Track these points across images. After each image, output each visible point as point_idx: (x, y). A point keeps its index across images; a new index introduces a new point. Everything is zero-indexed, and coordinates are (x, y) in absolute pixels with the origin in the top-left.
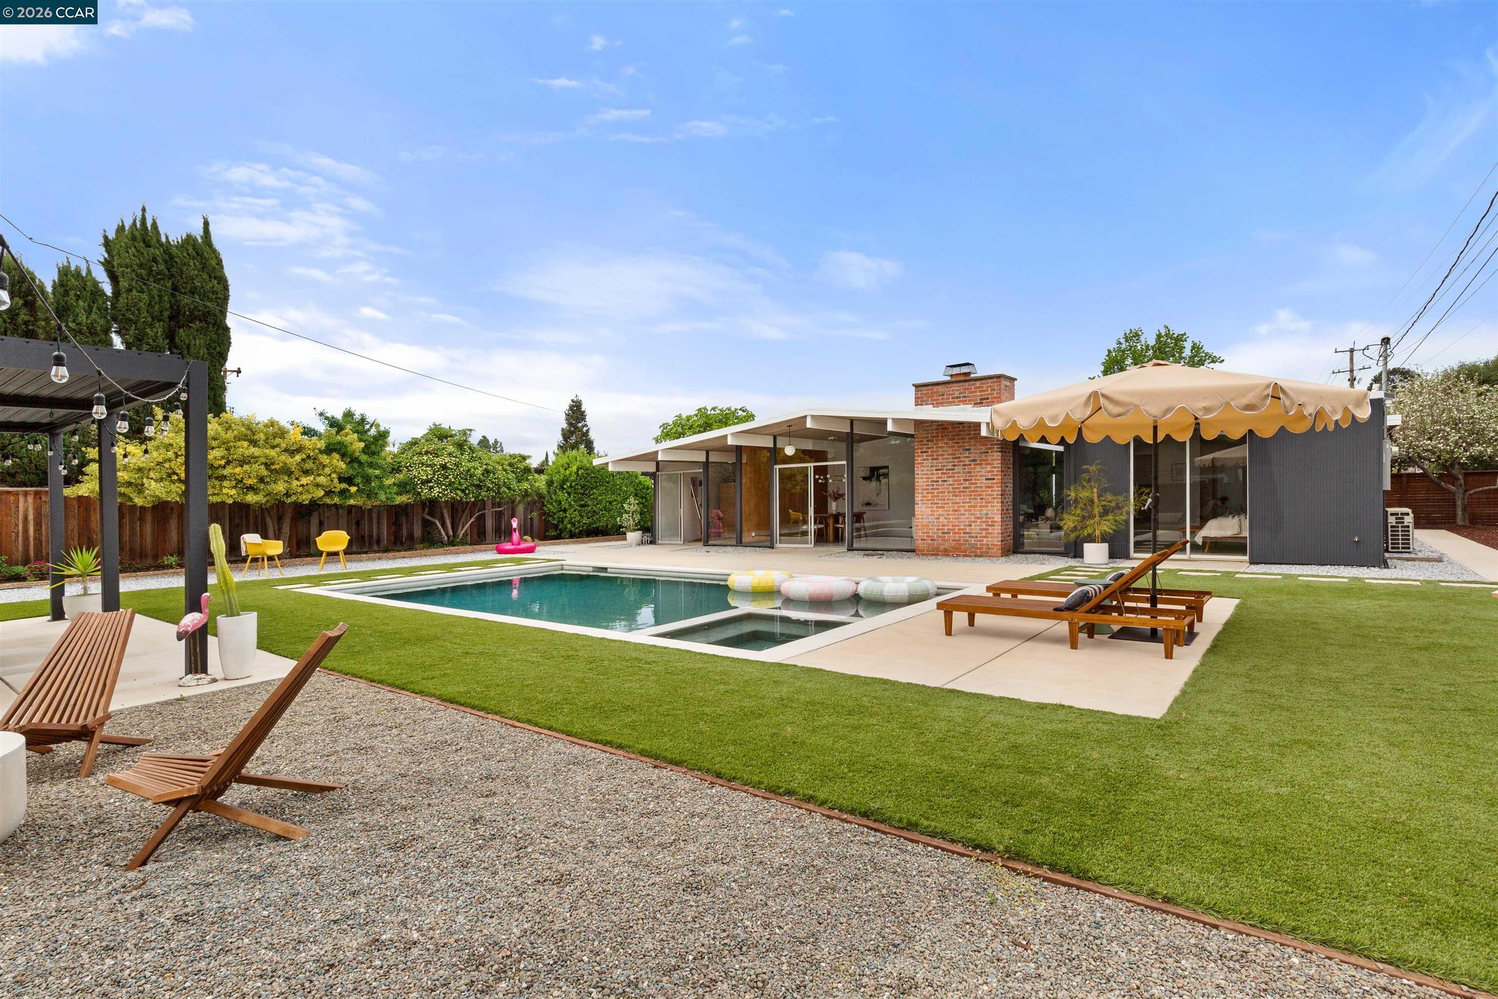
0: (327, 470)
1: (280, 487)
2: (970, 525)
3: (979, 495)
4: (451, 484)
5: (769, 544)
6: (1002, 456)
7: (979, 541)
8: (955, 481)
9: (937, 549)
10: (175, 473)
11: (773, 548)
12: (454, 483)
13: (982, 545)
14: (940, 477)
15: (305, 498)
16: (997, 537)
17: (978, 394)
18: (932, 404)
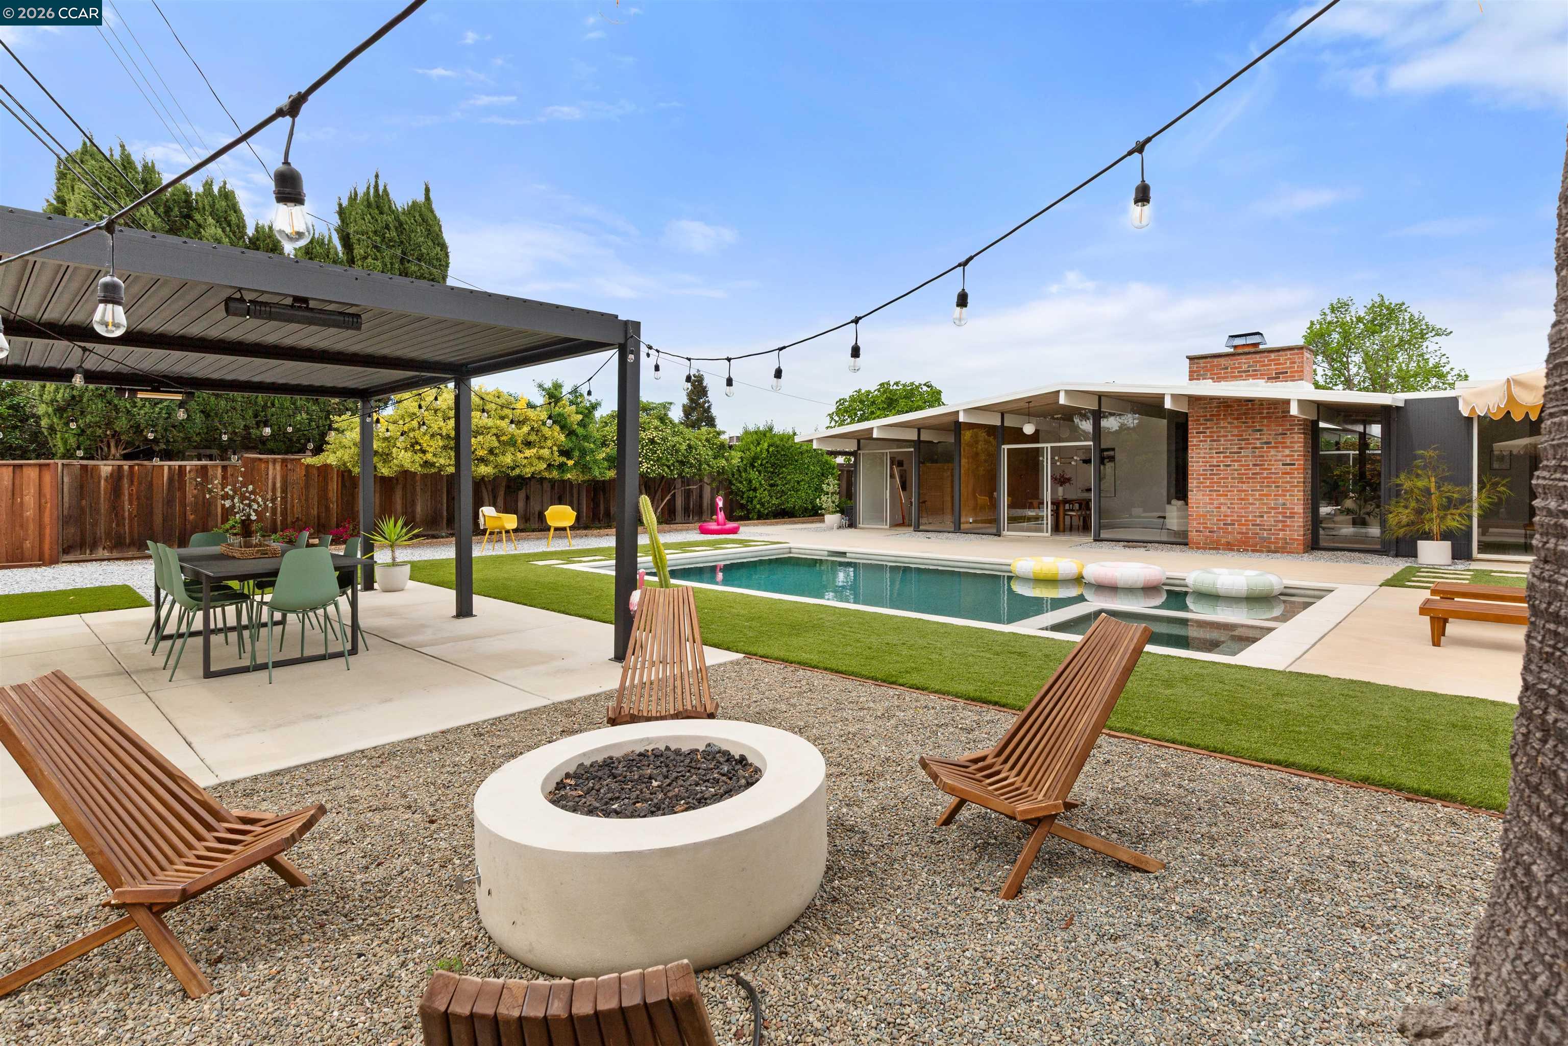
0: (549, 443)
1: (508, 459)
2: (1262, 517)
3: (1274, 482)
4: (659, 459)
5: (994, 531)
6: (1305, 438)
7: (1273, 534)
8: (1242, 465)
9: (1218, 542)
10: (417, 443)
11: (999, 536)
12: (661, 458)
13: (1277, 539)
14: (1223, 462)
15: (528, 471)
16: (1297, 531)
17: (1273, 367)
18: (1212, 379)
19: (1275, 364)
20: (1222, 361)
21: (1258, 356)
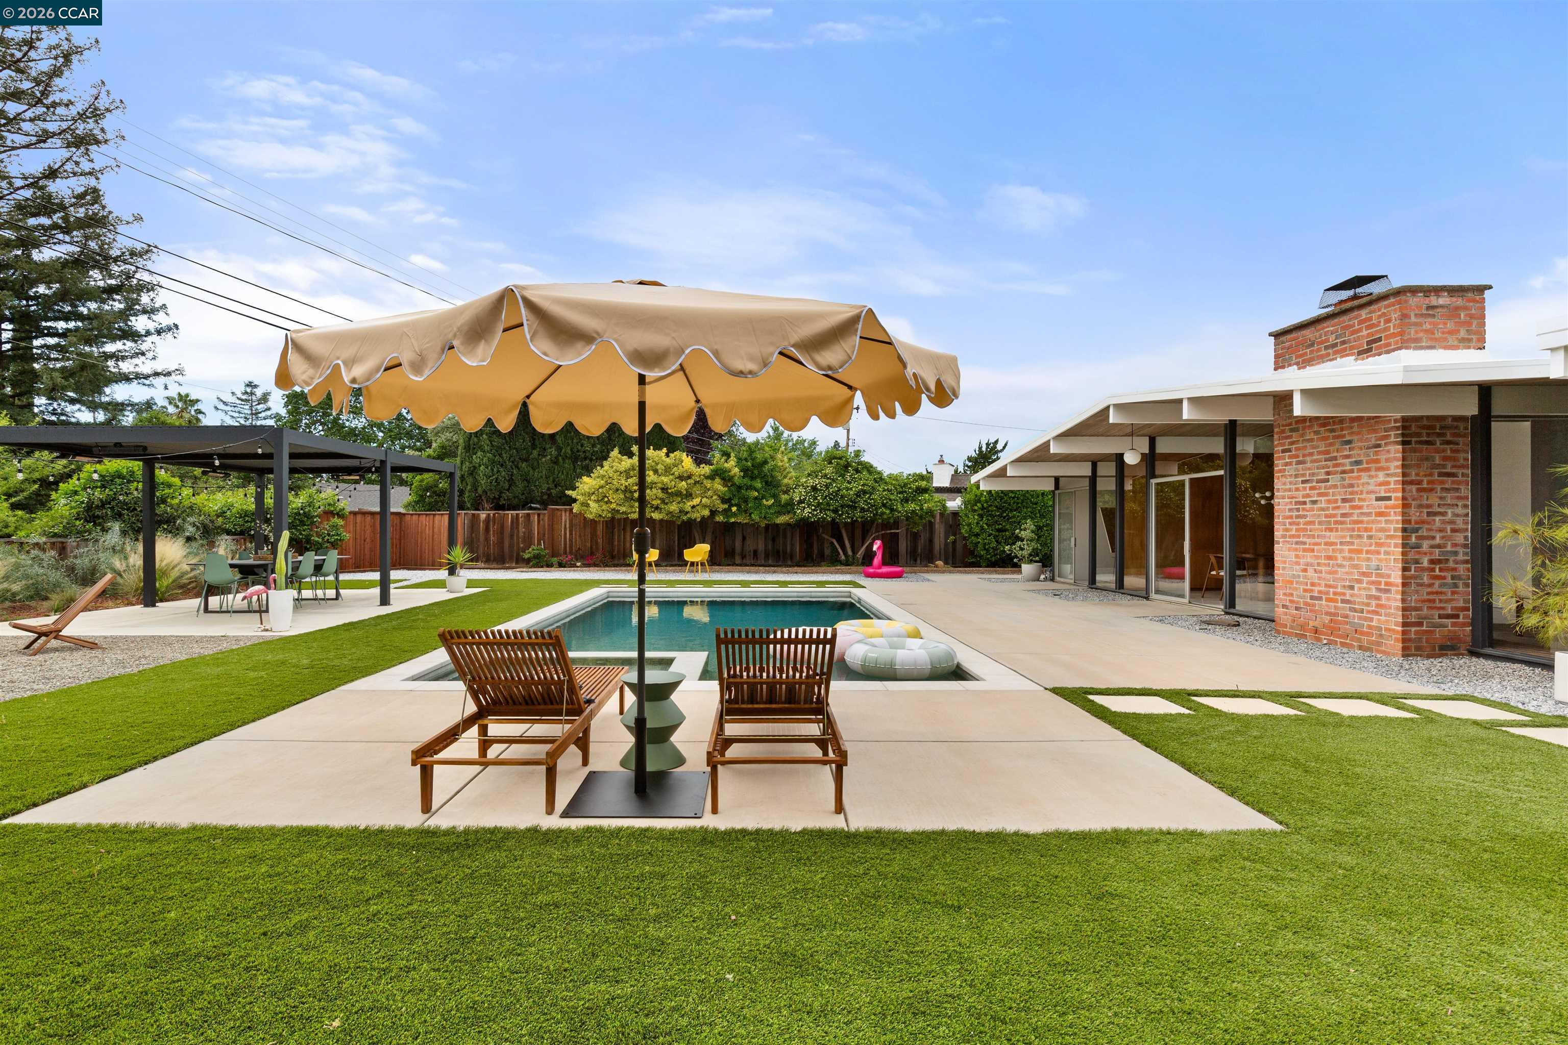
0: (710, 493)
1: (674, 507)
2: (1352, 588)
3: (1366, 530)
6: (1404, 451)
7: (1366, 619)
8: (1329, 502)
9: (1303, 627)
11: (1147, 598)
13: (1369, 627)
14: (1308, 496)
16: (1395, 616)
17: (1365, 333)
18: (1297, 364)
19: (1368, 328)
20: (1308, 333)
21: (1345, 318)
